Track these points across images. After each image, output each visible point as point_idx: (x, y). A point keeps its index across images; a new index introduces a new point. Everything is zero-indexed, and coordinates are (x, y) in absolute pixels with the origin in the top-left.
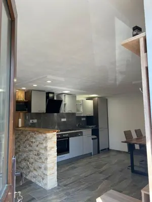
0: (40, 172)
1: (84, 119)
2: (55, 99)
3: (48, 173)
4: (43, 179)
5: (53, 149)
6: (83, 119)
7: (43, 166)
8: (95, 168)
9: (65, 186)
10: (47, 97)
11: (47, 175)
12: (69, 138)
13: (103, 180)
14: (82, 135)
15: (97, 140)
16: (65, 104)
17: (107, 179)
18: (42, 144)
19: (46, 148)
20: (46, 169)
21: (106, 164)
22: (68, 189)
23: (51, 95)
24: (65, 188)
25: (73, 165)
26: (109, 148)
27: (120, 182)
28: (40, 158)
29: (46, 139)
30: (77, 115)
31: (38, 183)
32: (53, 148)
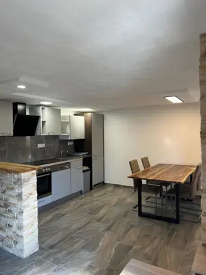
0: (9, 233)
1: (71, 143)
2: (28, 113)
3: (25, 233)
4: (16, 243)
5: (31, 197)
6: (69, 144)
7: (15, 223)
8: (90, 213)
9: (51, 247)
10: (15, 110)
11: (22, 237)
12: (50, 172)
13: (104, 231)
14: (70, 167)
15: (89, 172)
16: (44, 122)
17: (108, 229)
18: (12, 189)
19: (20, 196)
20: (20, 228)
21: (104, 205)
22: (56, 253)
23: (20, 107)
24: (51, 251)
25: (57, 212)
26: (103, 182)
27: (127, 231)
28: (10, 211)
29: (19, 182)
30: (60, 139)
31: (7, 249)
32: (31, 194)
